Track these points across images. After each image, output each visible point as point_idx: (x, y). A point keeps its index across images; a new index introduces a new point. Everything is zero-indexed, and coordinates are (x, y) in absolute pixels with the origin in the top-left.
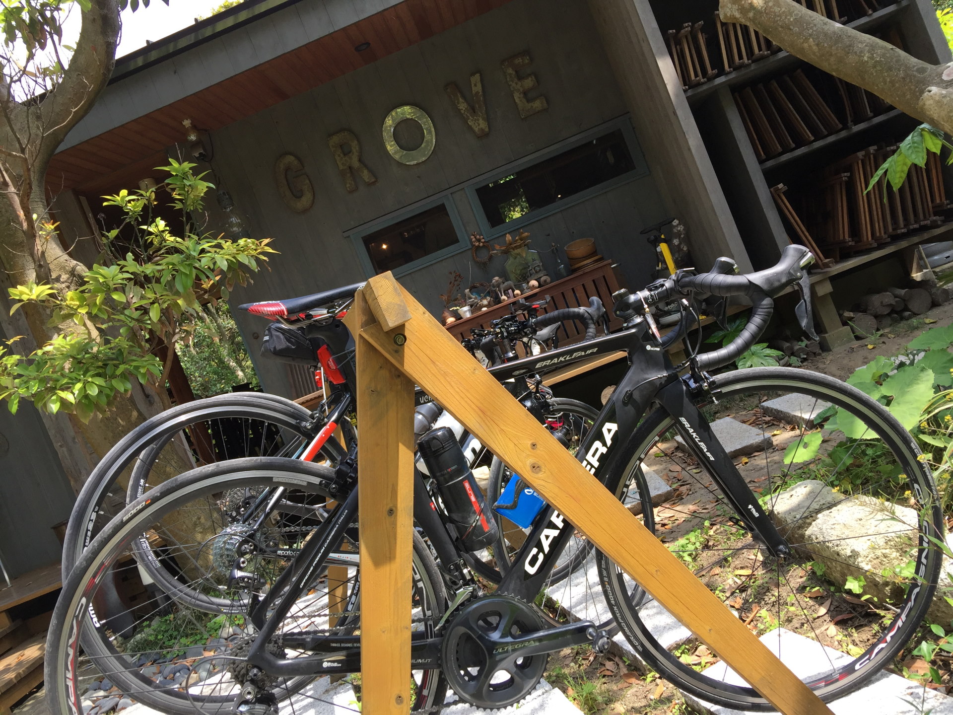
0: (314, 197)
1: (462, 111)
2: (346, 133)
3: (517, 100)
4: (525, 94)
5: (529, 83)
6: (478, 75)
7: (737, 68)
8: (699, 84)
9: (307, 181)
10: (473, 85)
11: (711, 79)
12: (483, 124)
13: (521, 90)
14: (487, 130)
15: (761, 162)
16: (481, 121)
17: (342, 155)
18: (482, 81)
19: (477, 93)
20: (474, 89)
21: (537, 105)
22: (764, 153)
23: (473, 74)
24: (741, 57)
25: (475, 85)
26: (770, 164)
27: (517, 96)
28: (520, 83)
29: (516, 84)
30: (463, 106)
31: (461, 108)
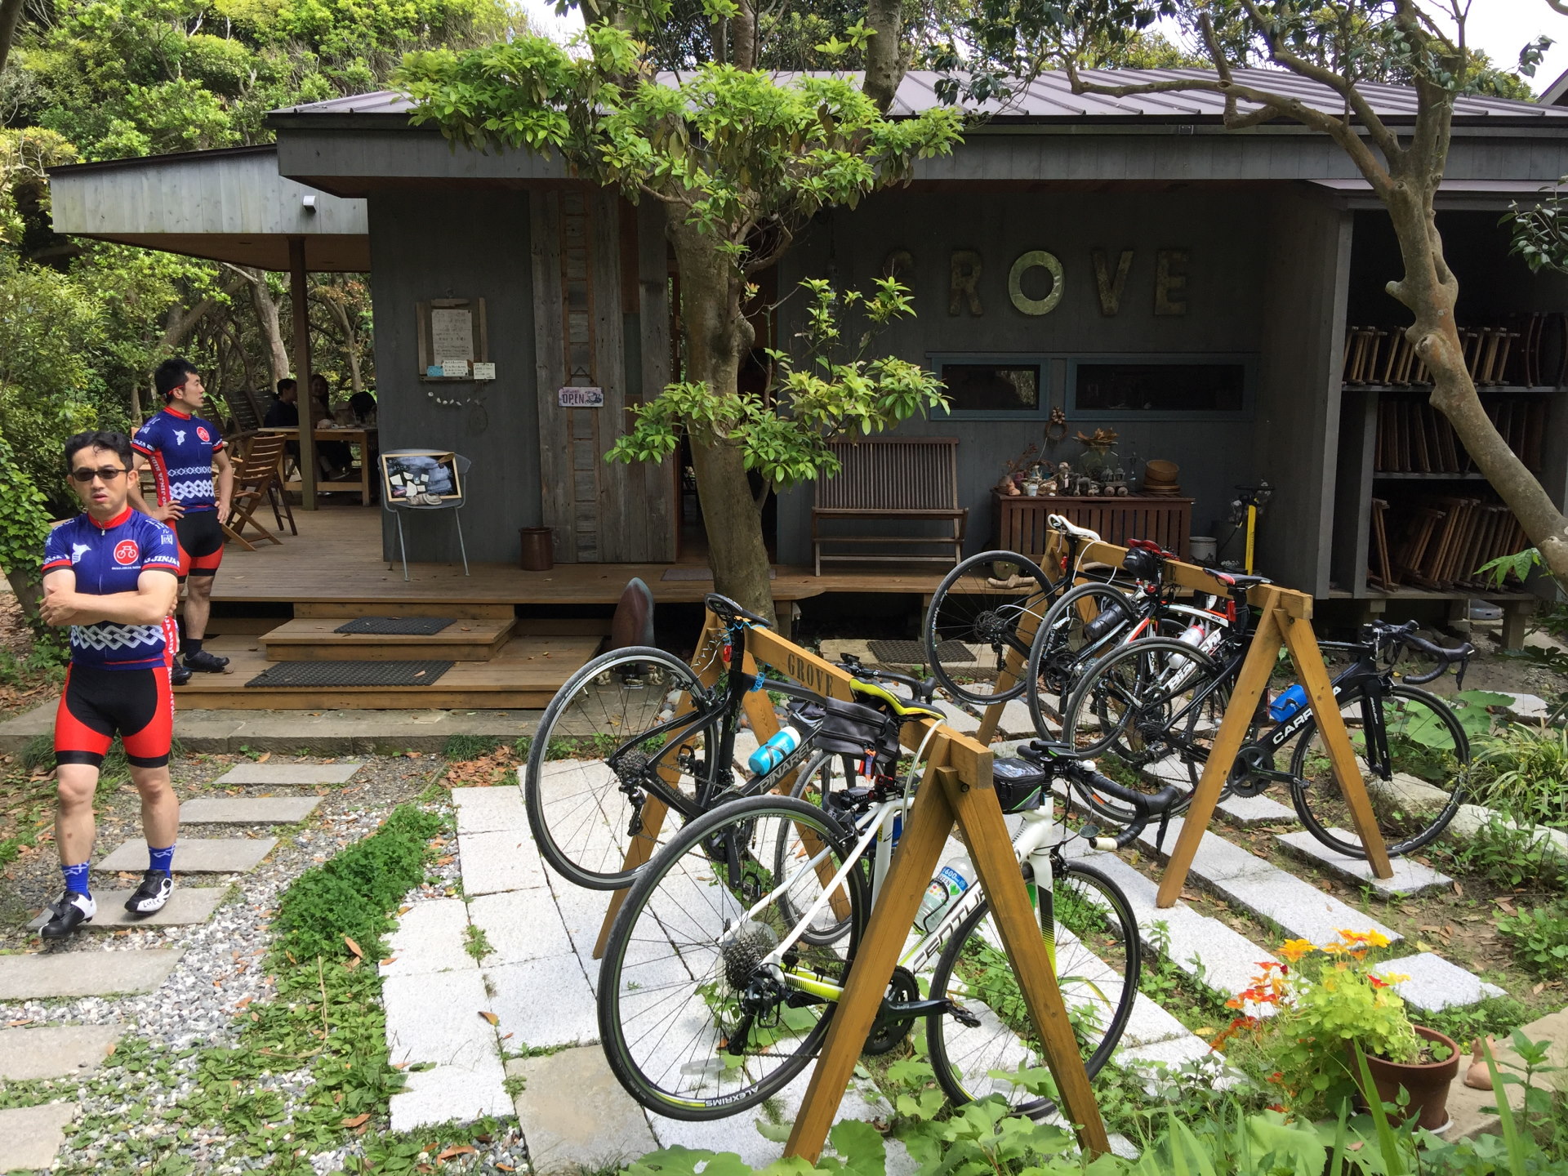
1: (1100, 282)
2: (974, 255)
3: (1158, 295)
4: (1170, 291)
5: (1178, 282)
6: (1131, 253)
7: (1395, 384)
8: (1356, 385)
11: (1369, 384)
12: (1114, 304)
13: (1167, 285)
14: (1116, 311)
15: (1376, 470)
16: (1114, 300)
17: (959, 275)
18: (1133, 260)
20: (1121, 265)
21: (1176, 308)
22: (1383, 463)
23: (1127, 250)
24: (1403, 378)
26: (1382, 476)
28: (1168, 278)
30: (1103, 277)
31: (1100, 278)
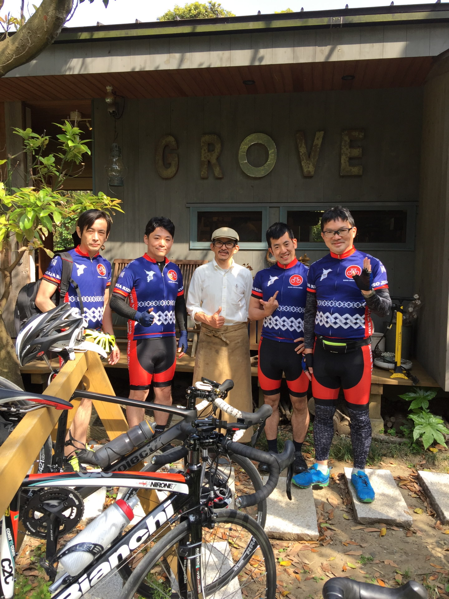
0: (177, 171)
1: (301, 154)
2: (215, 137)
3: (342, 161)
4: (351, 159)
5: (356, 152)
6: (322, 133)
9: (177, 159)
10: (316, 138)
13: (349, 155)
14: (313, 173)
16: (311, 166)
17: (206, 151)
18: (324, 138)
19: (317, 145)
20: (316, 142)
21: (355, 170)
23: (320, 131)
25: (318, 139)
27: (344, 159)
28: (349, 150)
29: (347, 149)
30: (303, 150)
31: (301, 150)
